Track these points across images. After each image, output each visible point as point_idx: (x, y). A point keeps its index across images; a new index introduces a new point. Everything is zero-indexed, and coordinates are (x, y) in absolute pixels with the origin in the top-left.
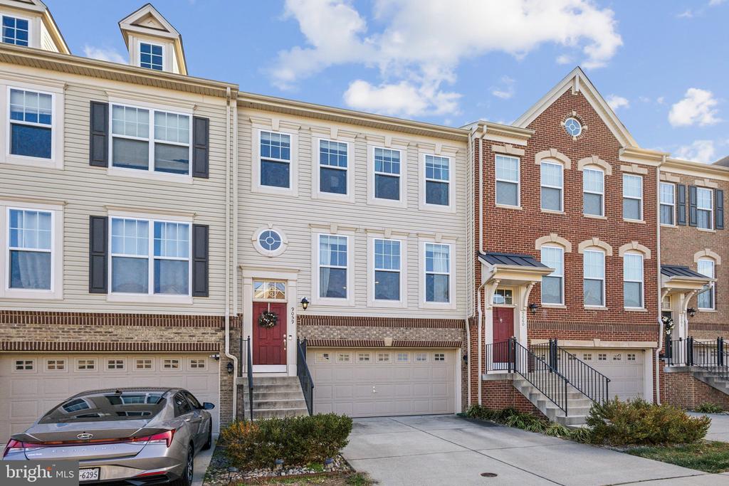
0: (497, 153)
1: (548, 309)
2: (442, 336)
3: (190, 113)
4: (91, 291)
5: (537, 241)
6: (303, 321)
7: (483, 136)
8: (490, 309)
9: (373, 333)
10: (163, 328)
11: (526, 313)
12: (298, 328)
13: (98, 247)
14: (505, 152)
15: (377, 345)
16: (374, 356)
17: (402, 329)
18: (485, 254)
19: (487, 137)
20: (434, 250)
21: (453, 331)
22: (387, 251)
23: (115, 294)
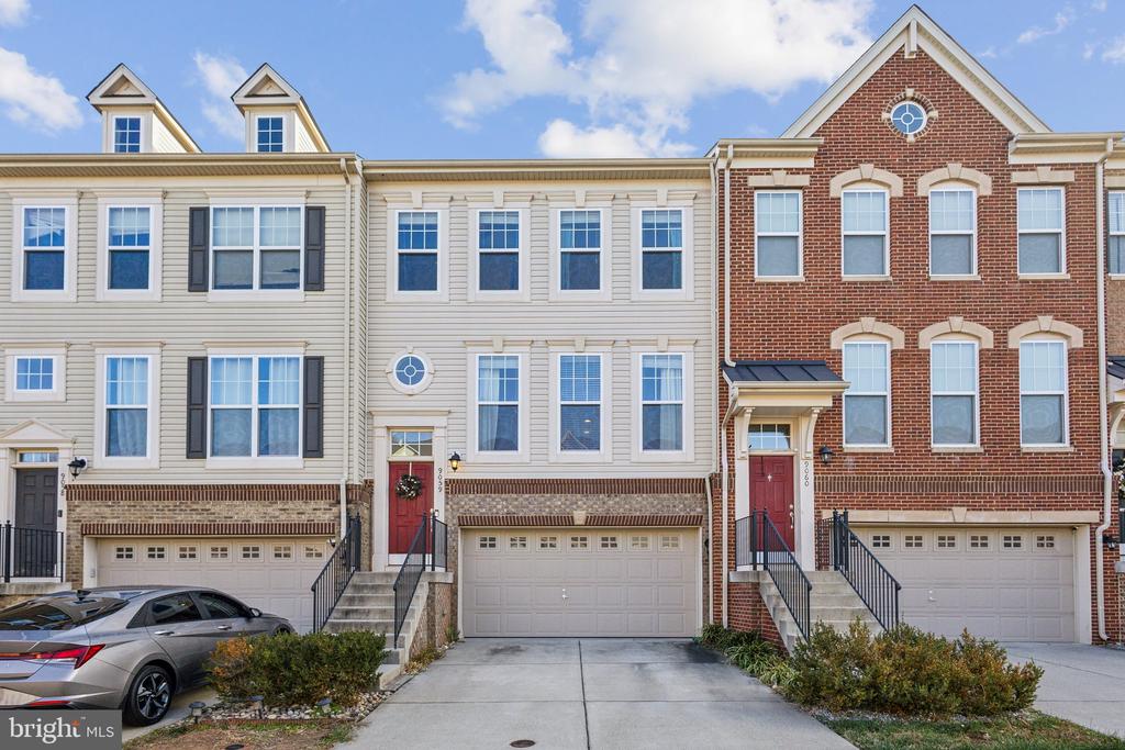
0: (756, 188)
1: (857, 454)
2: (668, 506)
3: (301, 203)
4: (188, 457)
5: (834, 334)
6: (455, 487)
7: (730, 164)
8: (743, 458)
9: (556, 504)
10: (267, 502)
11: (811, 463)
12: (447, 498)
13: (197, 399)
14: (775, 185)
15: (564, 522)
16: (563, 541)
17: (601, 496)
18: (734, 364)
20: (656, 364)
21: (686, 499)
22: (580, 372)
23: (215, 458)
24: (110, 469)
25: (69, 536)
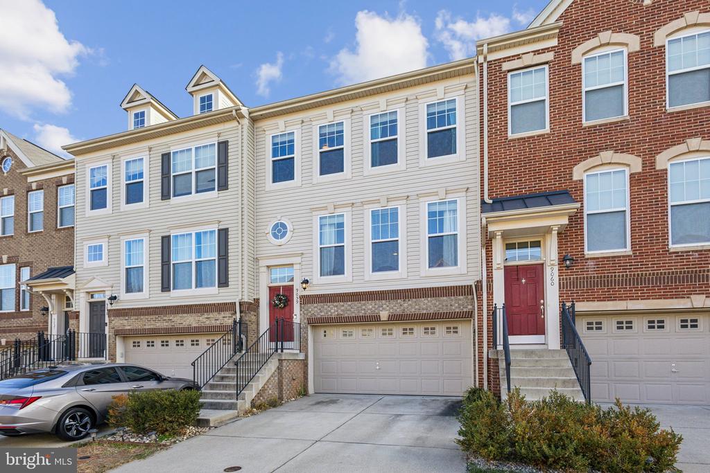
0: (509, 71)
1: (598, 258)
2: (447, 306)
3: (215, 141)
4: (162, 291)
5: (575, 169)
6: (306, 300)
7: (485, 58)
8: (498, 269)
9: (369, 307)
10: (199, 314)
11: (556, 268)
12: (301, 307)
14: (523, 66)
15: (373, 320)
16: (377, 332)
17: (399, 301)
18: (491, 201)
19: (491, 57)
20: (437, 209)
21: (460, 300)
22: (385, 219)
23: (174, 291)
24: (129, 300)
25: (109, 336)
